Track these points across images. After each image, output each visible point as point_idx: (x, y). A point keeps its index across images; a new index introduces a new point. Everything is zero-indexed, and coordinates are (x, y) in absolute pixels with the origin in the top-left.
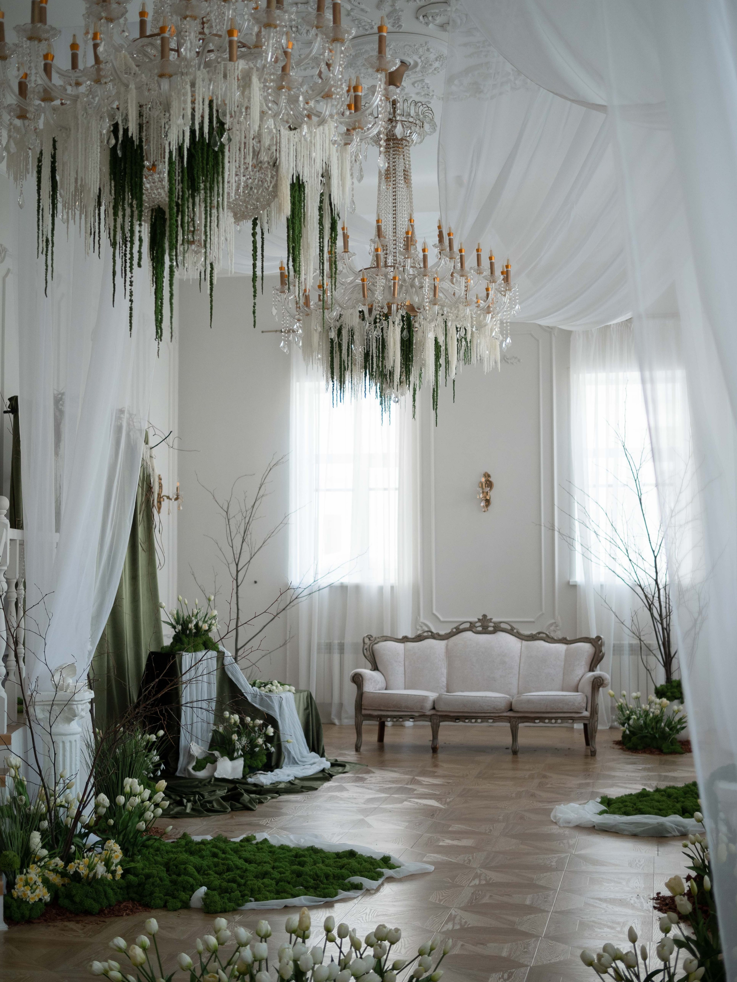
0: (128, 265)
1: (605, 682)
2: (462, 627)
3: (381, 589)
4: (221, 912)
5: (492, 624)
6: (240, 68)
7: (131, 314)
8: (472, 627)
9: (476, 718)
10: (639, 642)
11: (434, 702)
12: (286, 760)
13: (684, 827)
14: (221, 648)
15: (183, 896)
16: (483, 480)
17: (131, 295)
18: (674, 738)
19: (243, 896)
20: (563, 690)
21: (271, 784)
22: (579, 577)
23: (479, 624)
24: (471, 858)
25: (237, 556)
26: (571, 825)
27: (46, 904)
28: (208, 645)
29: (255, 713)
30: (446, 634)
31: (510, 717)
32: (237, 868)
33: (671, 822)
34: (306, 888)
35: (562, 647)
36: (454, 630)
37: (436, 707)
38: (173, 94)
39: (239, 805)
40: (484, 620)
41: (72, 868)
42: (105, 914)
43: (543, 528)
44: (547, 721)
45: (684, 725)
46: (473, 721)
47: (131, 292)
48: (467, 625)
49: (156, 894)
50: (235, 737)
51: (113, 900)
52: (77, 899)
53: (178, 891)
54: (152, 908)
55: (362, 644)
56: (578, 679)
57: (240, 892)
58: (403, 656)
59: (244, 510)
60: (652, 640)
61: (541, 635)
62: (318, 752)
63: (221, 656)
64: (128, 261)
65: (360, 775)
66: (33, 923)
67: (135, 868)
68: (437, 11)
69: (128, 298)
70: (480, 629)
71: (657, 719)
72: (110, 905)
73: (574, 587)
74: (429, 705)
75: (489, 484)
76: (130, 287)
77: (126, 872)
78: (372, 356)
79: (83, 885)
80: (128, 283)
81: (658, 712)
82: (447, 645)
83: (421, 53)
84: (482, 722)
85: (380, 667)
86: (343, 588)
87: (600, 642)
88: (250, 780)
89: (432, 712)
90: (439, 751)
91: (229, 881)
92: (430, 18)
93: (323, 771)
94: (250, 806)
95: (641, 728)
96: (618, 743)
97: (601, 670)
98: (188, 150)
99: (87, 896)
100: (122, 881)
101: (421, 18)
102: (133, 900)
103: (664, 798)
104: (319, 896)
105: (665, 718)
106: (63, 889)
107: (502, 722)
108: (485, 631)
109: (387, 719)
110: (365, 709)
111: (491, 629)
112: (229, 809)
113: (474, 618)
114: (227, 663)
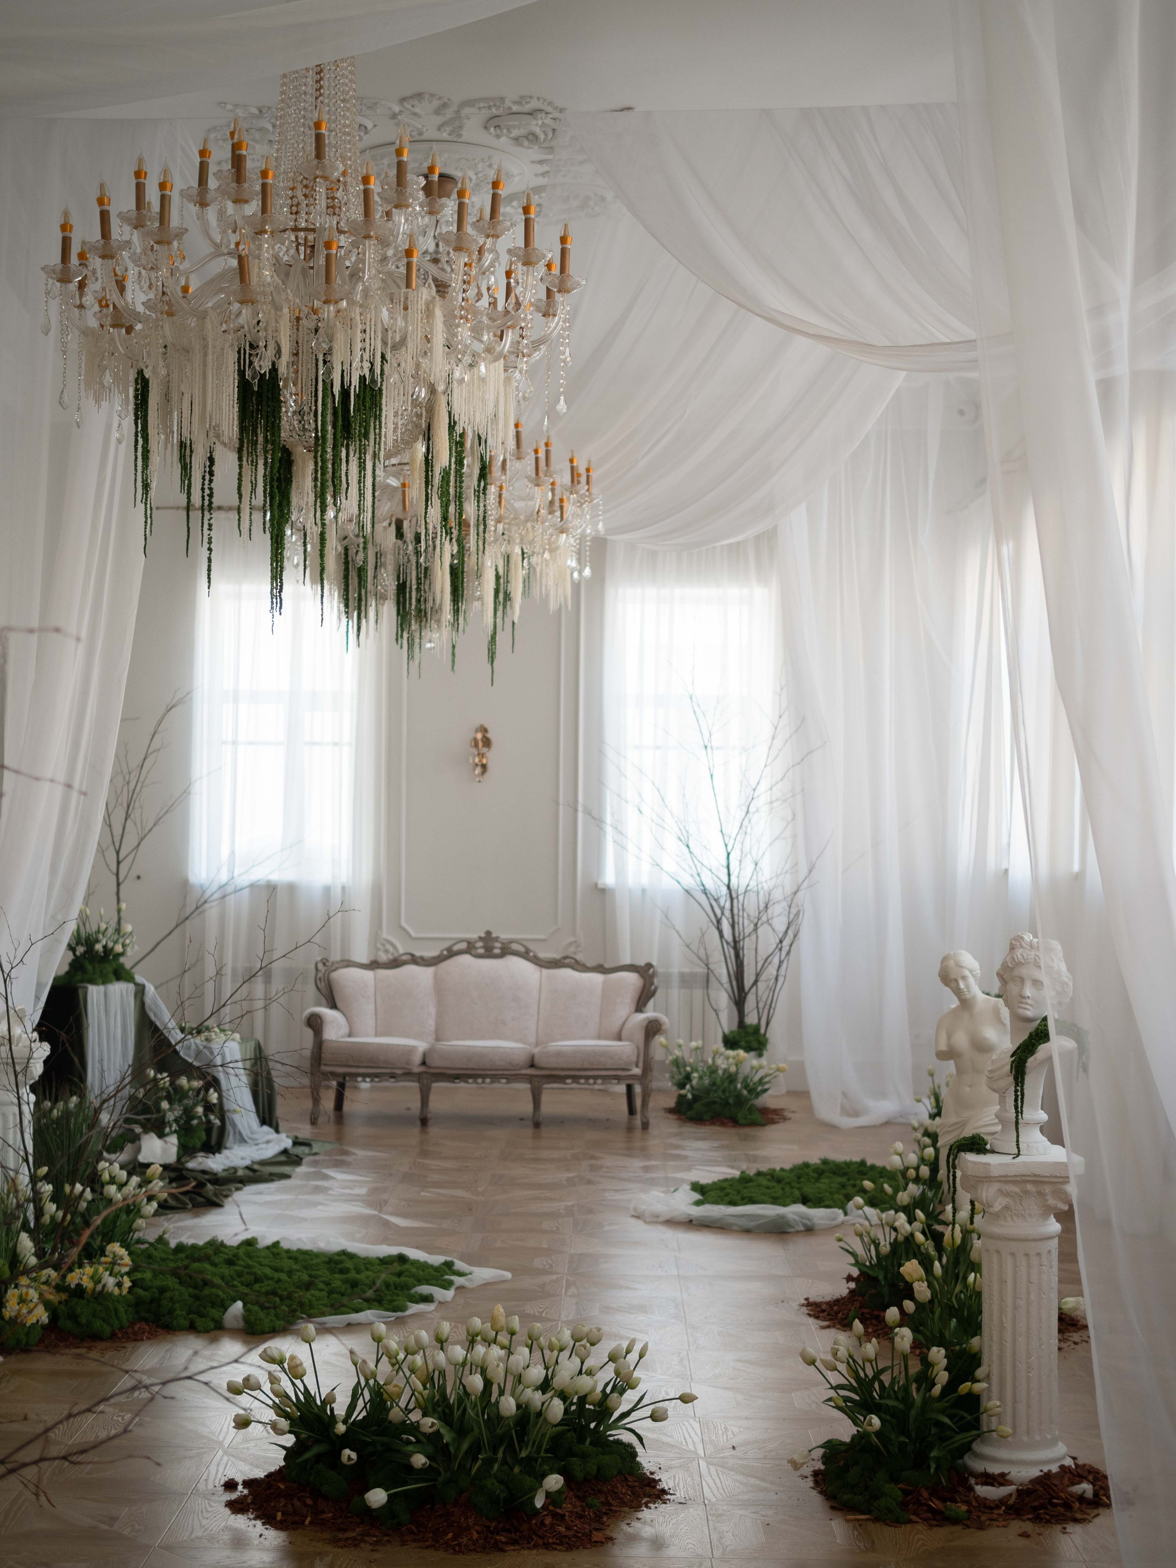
1: (664, 1027)
2: (455, 948)
3: (327, 890)
4: (269, 1333)
5: (498, 945)
7: (209, 566)
8: (470, 949)
9: (484, 1077)
10: (706, 971)
11: (425, 1055)
12: (231, 1137)
13: (809, 1219)
14: (139, 979)
15: (214, 1313)
16: (479, 736)
17: (210, 542)
18: (752, 1105)
19: (292, 1312)
20: (599, 1037)
21: (224, 1170)
22: (609, 878)
23: (480, 944)
24: (550, 1262)
25: (117, 839)
26: (661, 1219)
27: (44, 1327)
28: (121, 974)
29: (188, 1069)
30: (434, 958)
31: (531, 1076)
32: (268, 1278)
33: (794, 1213)
34: (367, 1300)
35: (597, 978)
36: (445, 953)
37: (428, 1062)
38: (338, 324)
39: (200, 1199)
40: (488, 939)
41: (73, 1279)
42: (119, 1339)
43: (561, 807)
44: (582, 1081)
45: (766, 1086)
46: (480, 1080)
47: (210, 539)
48: (463, 946)
49: (178, 1312)
50: (165, 1105)
51: (125, 1323)
52: (83, 1320)
53: (204, 1308)
54: (175, 1330)
55: (314, 971)
56: (620, 1022)
57: (288, 1307)
58: (372, 989)
60: (722, 972)
61: (567, 961)
62: (270, 1126)
63: (140, 991)
64: (207, 498)
65: (339, 1158)
66: (31, 1351)
67: (142, 1279)
68: (517, 123)
69: (206, 546)
70: (481, 951)
71: (731, 1078)
72: (121, 1328)
73: (602, 892)
74: (417, 1058)
75: (487, 742)
76: (209, 532)
77: (135, 1283)
78: (411, 587)
79: (88, 1301)
80: (206, 526)
81: (733, 1069)
82: (436, 974)
83: (480, 169)
84: (491, 1083)
85: (339, 1004)
86: (271, 889)
87: (651, 970)
88: (191, 1165)
89: (422, 1069)
90: (430, 1123)
91: (267, 1293)
92: (505, 131)
93: (285, 1152)
94: (215, 1199)
95: (707, 1091)
96: (671, 1111)
97: (655, 1011)
98: (357, 396)
99: (94, 1316)
100: (130, 1297)
101: (492, 129)
102: (147, 1321)
103: (774, 1184)
104: (388, 1310)
105: (740, 1078)
106: (62, 1307)
107: (519, 1082)
108: (489, 954)
109: (347, 1078)
110: (325, 1065)
111: (497, 951)
112: (190, 1206)
113: (473, 936)
114: (148, 1000)
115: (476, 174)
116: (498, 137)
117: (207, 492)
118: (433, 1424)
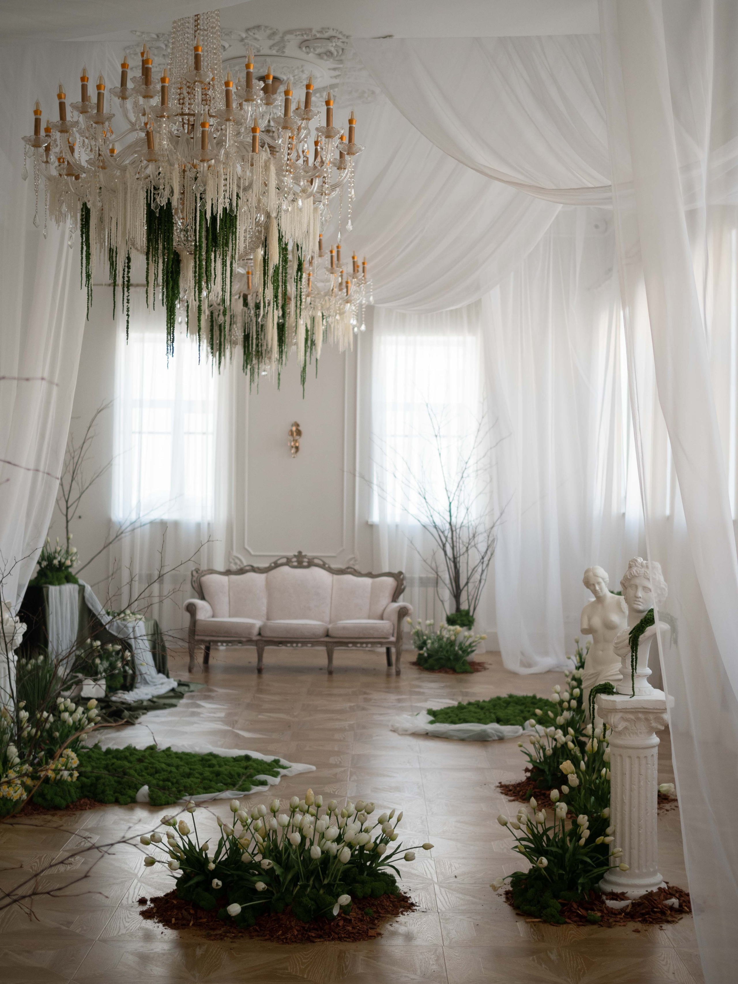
0: (126, 286)
1: (410, 612)
2: (279, 562)
3: (199, 525)
4: (165, 805)
5: (306, 560)
6: (264, 158)
7: (128, 326)
8: (288, 562)
9: (297, 643)
10: (436, 576)
11: (260, 629)
12: (139, 680)
13: (501, 733)
14: (81, 582)
15: (131, 792)
16: (294, 429)
17: (128, 311)
18: (465, 660)
19: (179, 791)
20: (369, 618)
21: (135, 702)
22: (375, 518)
23: (295, 559)
24: (340, 760)
25: (67, 493)
26: (409, 732)
27: (24, 802)
28: (70, 579)
29: (114, 640)
30: (266, 568)
31: (327, 642)
32: (164, 770)
33: (493, 729)
34: (225, 784)
35: (368, 581)
36: (273, 565)
37: (262, 633)
38: (209, 175)
40: (300, 556)
42: (71, 809)
43: (345, 473)
44: (359, 645)
45: (474, 649)
46: (294, 645)
47: (128, 309)
48: (284, 560)
49: (108, 792)
50: (98, 661)
51: (75, 799)
52: (49, 797)
53: (125, 789)
54: (106, 803)
55: (190, 576)
56: (382, 608)
57: (177, 788)
58: (227, 588)
59: (72, 451)
60: (446, 577)
61: (349, 570)
62: (164, 673)
63: (82, 589)
64: (126, 281)
65: (207, 694)
66: (16, 817)
67: (85, 772)
68: (320, 45)
69: (126, 313)
70: (295, 564)
71: (452, 643)
72: (72, 802)
73: (371, 527)
74: (255, 631)
75: (299, 433)
76: (127, 304)
77: (81, 774)
79: (52, 785)
80: (125, 301)
81: (453, 638)
82: (267, 578)
83: (296, 74)
84: (302, 646)
85: (206, 597)
86: (164, 524)
87: (402, 576)
88: (114, 699)
89: (258, 638)
90: (263, 671)
91: (164, 780)
92: (312, 50)
93: (173, 690)
94: (130, 720)
95: (437, 652)
96: (414, 664)
97: (404, 601)
98: (221, 220)
99: (56, 795)
100: (77, 782)
101: (304, 49)
102: (88, 797)
103: (479, 710)
104: (239, 790)
105: (457, 643)
106: (36, 789)
107: (319, 646)
108: (300, 565)
109: (212, 644)
110: (198, 635)
111: (305, 564)
113: (290, 554)
114: (87, 595)
115: (294, 76)
116: (308, 53)
118: (269, 864)
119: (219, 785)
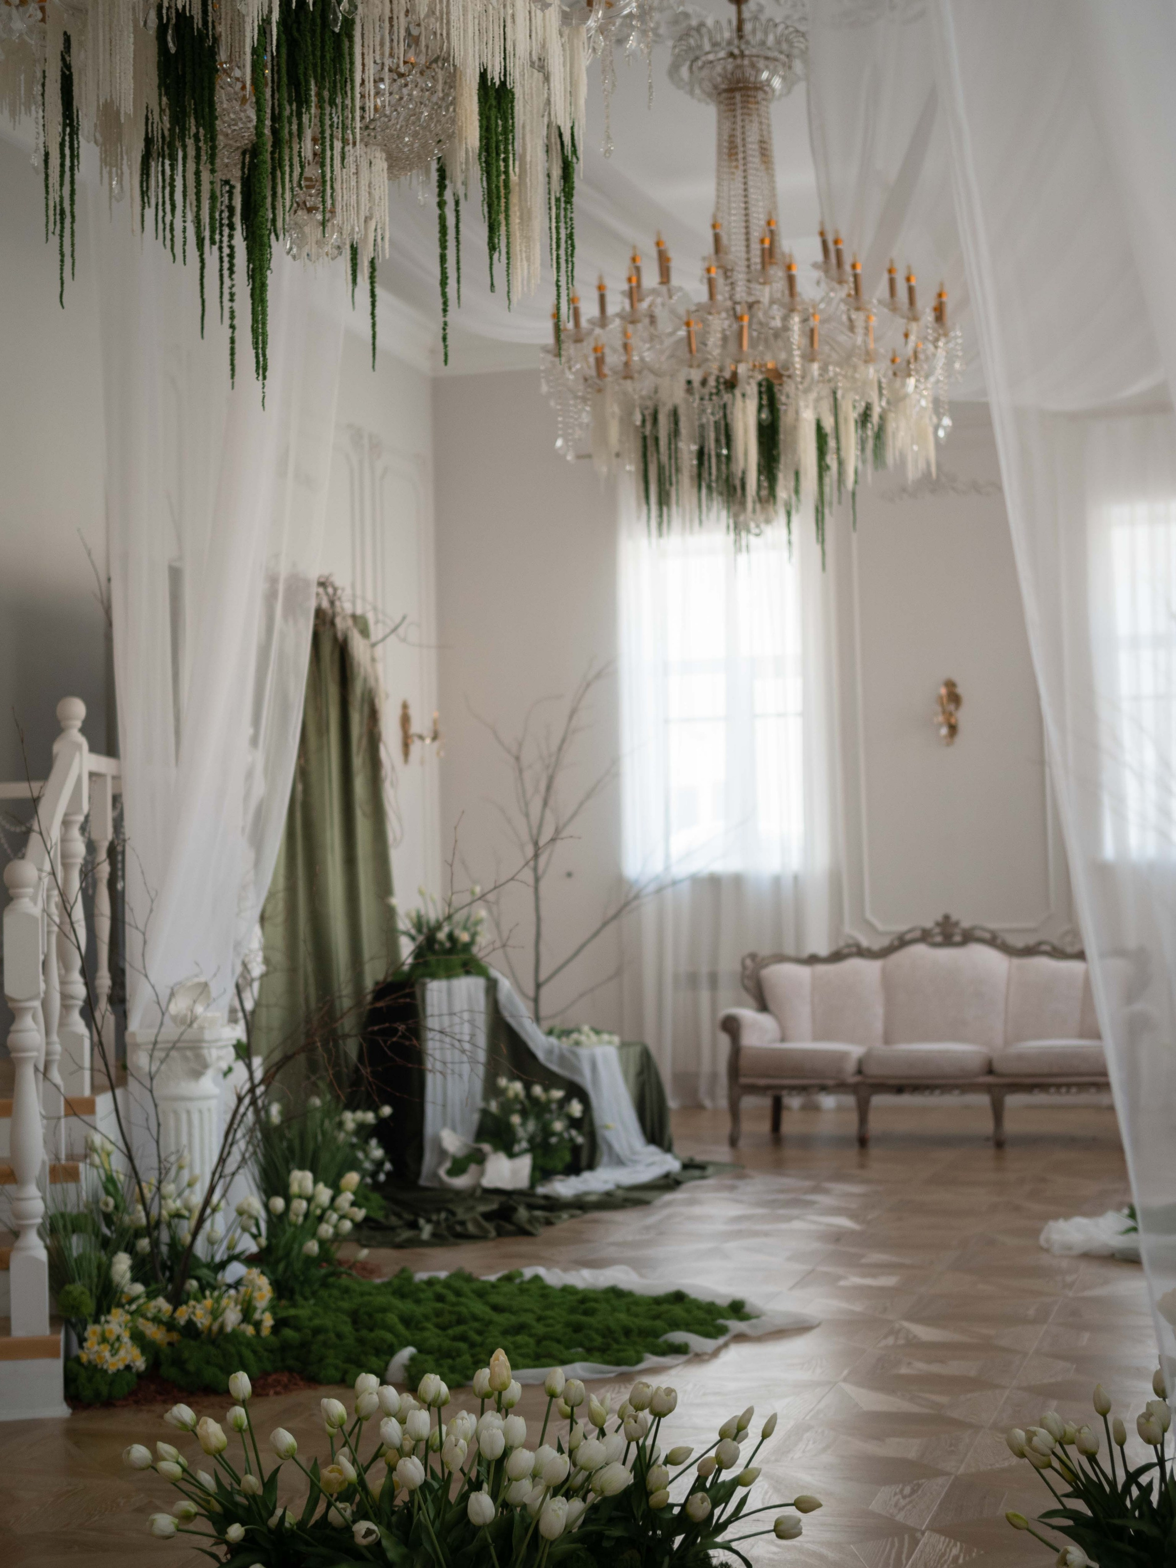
0: (226, 265)
2: (908, 937)
3: (777, 881)
5: (959, 931)
7: (232, 349)
8: (925, 937)
9: (932, 1087)
11: (860, 1062)
12: (604, 1157)
14: (494, 973)
15: (374, 1362)
16: (944, 692)
17: (232, 317)
20: (1079, 1037)
21: (574, 1195)
23: (937, 931)
24: (888, 1305)
25: (535, 831)
26: (1073, 1253)
27: (139, 1375)
28: (471, 968)
29: (551, 1079)
30: (883, 949)
31: (989, 1084)
32: (475, 1318)
34: (587, 1349)
35: (1076, 967)
36: (895, 942)
37: (864, 1070)
39: (509, 1227)
40: (946, 924)
41: (183, 1315)
44: (1052, 1090)
46: (927, 1092)
47: (232, 313)
48: (917, 933)
49: (329, 1360)
50: (516, 1119)
52: (191, 1367)
53: (366, 1355)
54: (321, 1383)
55: (741, 968)
58: (809, 988)
59: (545, 753)
61: (1042, 948)
62: (658, 1145)
63: (492, 987)
64: (226, 259)
65: (730, 1182)
66: (114, 1406)
67: (296, 1317)
69: (227, 321)
74: (851, 1066)
75: (955, 698)
76: (230, 304)
77: (280, 1323)
79: (202, 1343)
80: (226, 297)
82: (884, 968)
84: (942, 1094)
85: (771, 1005)
86: (714, 882)
88: (539, 1190)
89: (858, 1078)
90: (870, 1144)
91: (455, 1339)
93: (667, 1175)
94: (528, 1227)
98: (279, 25)
99: (208, 1363)
100: (272, 1339)
102: (290, 1370)
104: (608, 1363)
106: (168, 1350)
107: (976, 1093)
108: (948, 942)
109: (784, 1093)
110: (745, 1076)
111: (958, 938)
112: (493, 1233)
113: (929, 924)
114: (502, 997)
117: (226, 251)
118: (369, 1532)
119: (573, 1351)
